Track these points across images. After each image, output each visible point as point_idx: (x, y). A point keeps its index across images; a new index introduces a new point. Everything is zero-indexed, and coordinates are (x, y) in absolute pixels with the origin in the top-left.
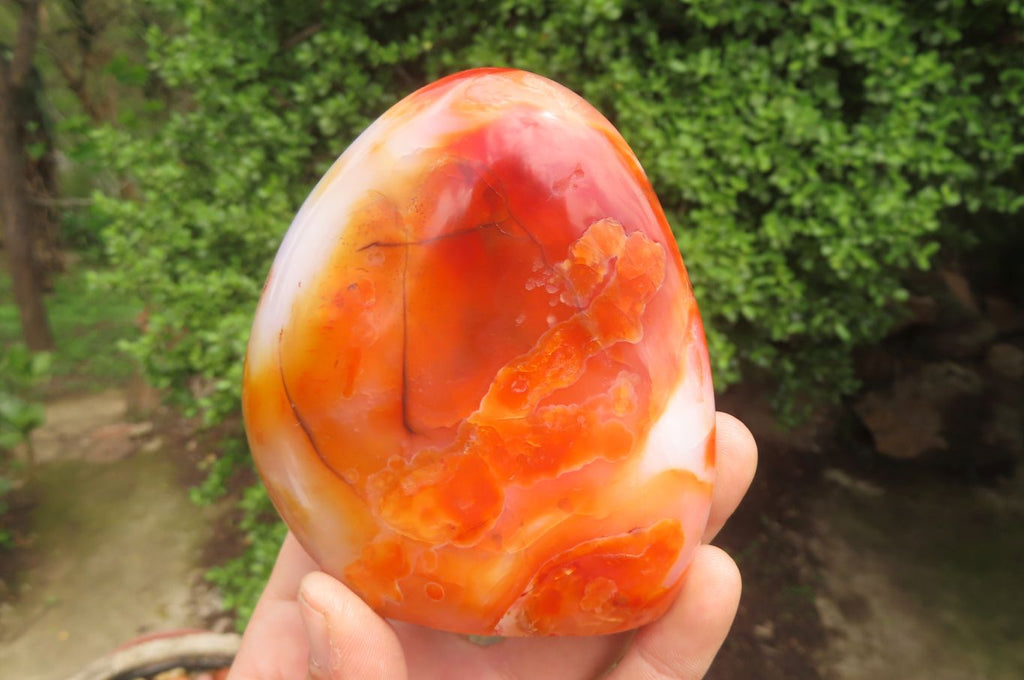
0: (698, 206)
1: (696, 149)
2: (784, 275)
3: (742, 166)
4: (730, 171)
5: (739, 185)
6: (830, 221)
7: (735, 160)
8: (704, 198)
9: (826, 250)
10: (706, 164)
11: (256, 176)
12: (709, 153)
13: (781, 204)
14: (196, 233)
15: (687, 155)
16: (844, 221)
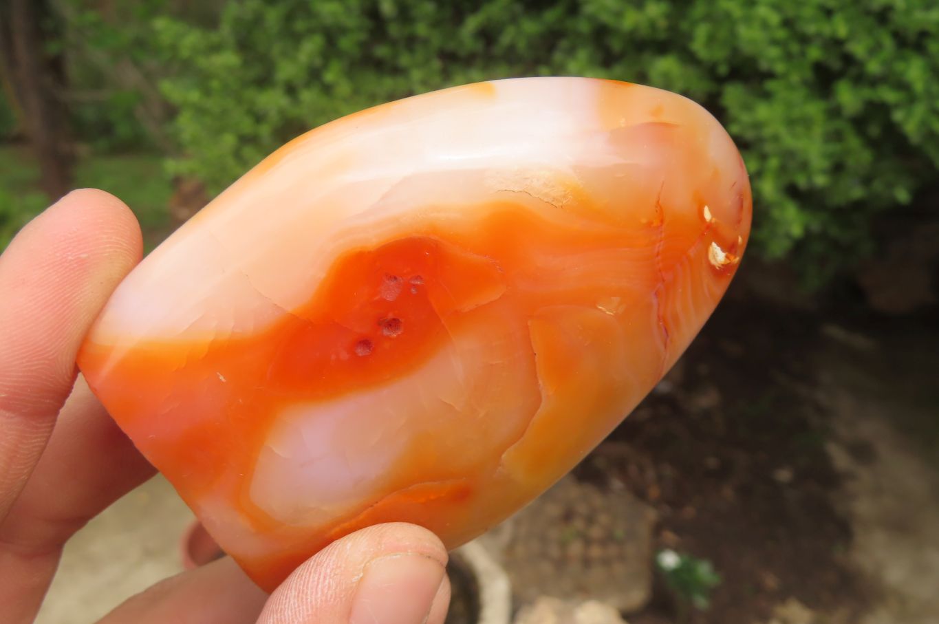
0: (770, 75)
1: (774, 19)
2: (853, 142)
3: (819, 35)
4: (804, 40)
5: (815, 53)
6: (902, 86)
7: (811, 29)
8: (780, 68)
9: (898, 116)
10: (781, 34)
11: (318, 62)
12: (787, 23)
13: (853, 71)
14: (259, 118)
15: (765, 25)
16: (919, 86)
